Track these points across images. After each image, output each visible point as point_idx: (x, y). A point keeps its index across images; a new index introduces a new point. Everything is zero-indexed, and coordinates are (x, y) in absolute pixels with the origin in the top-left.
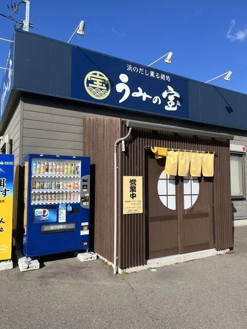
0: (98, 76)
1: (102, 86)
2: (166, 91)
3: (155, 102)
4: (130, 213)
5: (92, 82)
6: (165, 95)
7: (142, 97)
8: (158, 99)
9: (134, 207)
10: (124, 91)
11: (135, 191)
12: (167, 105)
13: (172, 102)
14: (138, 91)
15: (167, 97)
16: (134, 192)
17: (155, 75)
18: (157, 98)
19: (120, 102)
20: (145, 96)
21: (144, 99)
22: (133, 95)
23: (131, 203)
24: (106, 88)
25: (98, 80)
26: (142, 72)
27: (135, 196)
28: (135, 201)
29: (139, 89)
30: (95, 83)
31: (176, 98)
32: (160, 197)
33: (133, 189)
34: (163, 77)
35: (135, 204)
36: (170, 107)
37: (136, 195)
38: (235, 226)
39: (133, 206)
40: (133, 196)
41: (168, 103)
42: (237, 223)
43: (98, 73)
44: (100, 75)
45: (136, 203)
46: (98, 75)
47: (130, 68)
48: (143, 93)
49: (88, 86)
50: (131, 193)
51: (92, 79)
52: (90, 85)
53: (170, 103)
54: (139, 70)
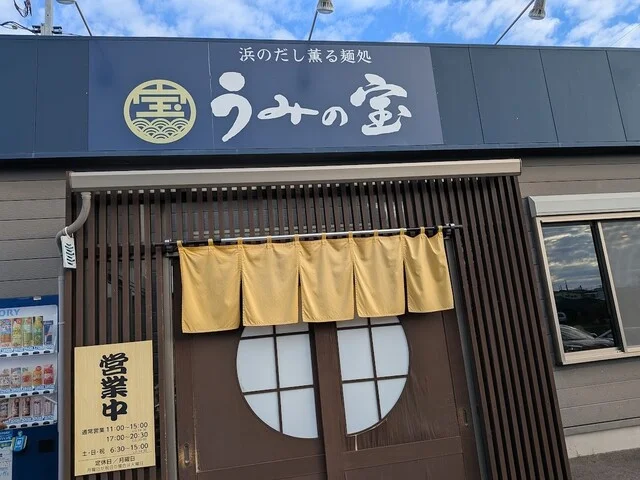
0: (160, 90)
1: (173, 110)
2: (361, 88)
3: (328, 122)
4: (102, 469)
5: (144, 107)
6: (358, 98)
7: (288, 115)
8: (338, 113)
9: (121, 449)
10: (235, 112)
11: (123, 394)
12: (369, 122)
13: (382, 112)
14: (276, 104)
15: (366, 103)
16: (119, 398)
17: (323, 55)
18: (333, 111)
19: (225, 138)
20: (297, 113)
21: (296, 120)
22: (262, 115)
23: (107, 434)
24: (182, 114)
25: (160, 100)
26: (284, 57)
27: (123, 411)
28: (120, 428)
29: (278, 98)
30: (151, 107)
31: (395, 102)
32: (247, 397)
33: (114, 386)
34: (348, 56)
35: (121, 438)
36: (379, 127)
37: (125, 406)
38: (571, 454)
39: (117, 444)
40: (114, 411)
41: (371, 116)
42: (577, 447)
43: (160, 83)
44: (165, 87)
45: (127, 432)
46: (160, 87)
47: (247, 54)
48: (291, 104)
49: (133, 117)
50: (108, 401)
51: (144, 100)
52: (139, 114)
53: (377, 117)
54: (274, 55)
